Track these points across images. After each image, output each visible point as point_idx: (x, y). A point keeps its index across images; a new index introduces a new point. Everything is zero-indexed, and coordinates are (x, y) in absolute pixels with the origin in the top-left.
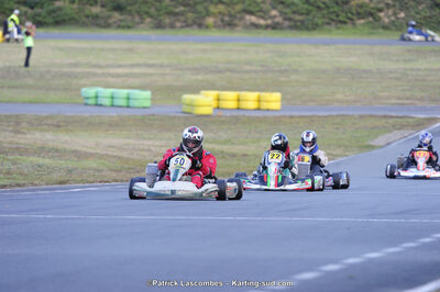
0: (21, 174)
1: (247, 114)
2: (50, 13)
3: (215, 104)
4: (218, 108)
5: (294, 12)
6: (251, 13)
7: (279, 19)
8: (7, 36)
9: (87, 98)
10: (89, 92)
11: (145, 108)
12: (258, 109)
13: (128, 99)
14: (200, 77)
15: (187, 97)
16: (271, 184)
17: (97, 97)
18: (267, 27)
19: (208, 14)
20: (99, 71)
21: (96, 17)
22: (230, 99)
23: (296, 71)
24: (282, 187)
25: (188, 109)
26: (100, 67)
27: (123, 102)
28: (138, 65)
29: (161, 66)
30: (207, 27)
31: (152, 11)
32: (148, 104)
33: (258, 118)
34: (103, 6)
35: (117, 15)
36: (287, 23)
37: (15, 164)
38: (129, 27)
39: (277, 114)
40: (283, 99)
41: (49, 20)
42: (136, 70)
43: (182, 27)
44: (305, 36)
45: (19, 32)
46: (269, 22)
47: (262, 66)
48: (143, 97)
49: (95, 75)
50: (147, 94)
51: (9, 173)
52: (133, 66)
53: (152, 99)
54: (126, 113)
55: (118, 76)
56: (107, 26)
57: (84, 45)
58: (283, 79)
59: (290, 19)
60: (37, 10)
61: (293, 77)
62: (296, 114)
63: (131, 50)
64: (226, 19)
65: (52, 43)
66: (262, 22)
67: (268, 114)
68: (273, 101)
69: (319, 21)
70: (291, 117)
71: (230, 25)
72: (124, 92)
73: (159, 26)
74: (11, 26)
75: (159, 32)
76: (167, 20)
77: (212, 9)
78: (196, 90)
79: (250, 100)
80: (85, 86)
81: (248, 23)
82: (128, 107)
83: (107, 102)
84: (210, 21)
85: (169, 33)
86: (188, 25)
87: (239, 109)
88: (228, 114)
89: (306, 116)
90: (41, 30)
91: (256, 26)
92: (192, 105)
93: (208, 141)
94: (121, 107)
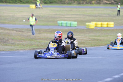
0: (41, 45)
1: (104, 28)
3: (95, 25)
4: (96, 27)
7: (113, 2)
8: (37, 7)
9: (59, 24)
10: (60, 22)
11: (76, 27)
12: (107, 27)
13: (71, 24)
14: (91, 18)
15: (87, 24)
17: (62, 24)
18: (109, 4)
19: (93, 0)
20: (62, 16)
21: (61, 1)
22: (99, 24)
25: (87, 27)
26: (63, 15)
27: (69, 25)
29: (80, 15)
30: (93, 4)
32: (76, 25)
33: (107, 29)
35: (67, 1)
36: (115, 3)
37: (39, 42)
38: (71, 4)
39: (112, 28)
40: (114, 24)
41: (48, 2)
42: (73, 16)
43: (85, 4)
45: (40, 5)
46: (110, 2)
47: (108, 15)
48: (75, 24)
49: (61, 17)
50: (76, 23)
51: (38, 45)
53: (77, 24)
55: (68, 18)
56: (65, 4)
57: (58, 9)
58: (114, 18)
59: (116, 2)
61: (117, 18)
62: (118, 28)
63: (71, 10)
64: (98, 1)
65: (49, 8)
66: (108, 2)
67: (110, 28)
68: (112, 24)
70: (117, 29)
71: (99, 3)
72: (69, 22)
73: (79, 3)
75: (79, 5)
76: (81, 2)
78: (90, 21)
79: (105, 24)
80: (58, 20)
81: (104, 3)
82: (71, 26)
83: (65, 25)
84: (93, 2)
85: (82, 5)
86: (87, 3)
87: (102, 27)
88: (99, 28)
89: (121, 29)
90: (46, 5)
91: (106, 3)
92: (88, 26)
93: (93, 36)
94: (69, 26)
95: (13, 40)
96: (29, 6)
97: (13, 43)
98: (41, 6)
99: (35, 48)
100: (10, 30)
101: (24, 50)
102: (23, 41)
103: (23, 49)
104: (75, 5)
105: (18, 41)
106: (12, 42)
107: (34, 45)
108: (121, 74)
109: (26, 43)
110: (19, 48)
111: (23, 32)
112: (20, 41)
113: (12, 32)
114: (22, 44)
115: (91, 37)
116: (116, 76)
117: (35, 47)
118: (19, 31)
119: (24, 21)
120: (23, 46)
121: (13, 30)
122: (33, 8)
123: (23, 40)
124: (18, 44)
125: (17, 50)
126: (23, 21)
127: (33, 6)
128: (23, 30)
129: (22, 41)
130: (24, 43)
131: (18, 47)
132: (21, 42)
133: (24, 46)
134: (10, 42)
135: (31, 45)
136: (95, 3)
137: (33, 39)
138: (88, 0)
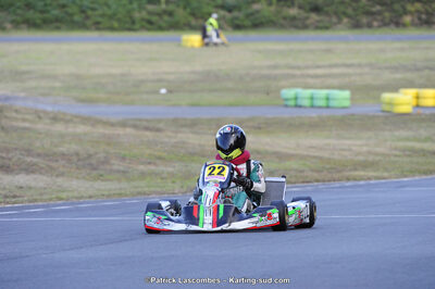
2: (248, 16)
3: (414, 102)
4: (418, 106)
8: (207, 40)
9: (287, 100)
10: (288, 93)
11: (345, 108)
13: (328, 99)
14: (398, 76)
15: (387, 96)
16: (206, 222)
17: (296, 98)
19: (406, 12)
20: (298, 72)
21: (294, 18)
22: (429, 97)
24: (224, 227)
25: (387, 108)
26: (299, 68)
27: (322, 103)
28: (336, 66)
29: (360, 65)
30: (405, 26)
31: (350, 11)
32: (347, 103)
34: (300, 7)
35: (314, 17)
38: (327, 28)
41: (247, 23)
42: (335, 71)
43: (379, 27)
45: (218, 36)
48: (342, 97)
49: (294, 76)
50: (346, 94)
52: (331, 66)
53: (352, 99)
54: (325, 113)
55: (316, 76)
56: (305, 27)
57: (282, 47)
60: (235, 14)
63: (329, 51)
64: (423, 17)
65: (252, 46)
72: (323, 93)
73: (357, 26)
74: (210, 30)
75: (357, 32)
76: (364, 20)
77: (410, 7)
78: (395, 88)
80: (284, 87)
82: (328, 107)
83: (306, 103)
84: (407, 19)
85: (366, 33)
86: (385, 24)
88: (427, 112)
90: (239, 34)
92: (391, 104)
93: (407, 139)
94: (320, 107)
95: (123, 158)
96: (179, 40)
97: (124, 172)
98: (223, 38)
100: (112, 125)
101: (164, 193)
102: (158, 162)
103: (159, 189)
104: (342, 32)
105: (143, 163)
106: (122, 168)
109: (170, 169)
111: (158, 130)
112: (150, 163)
113: (120, 131)
114: (156, 174)
115: (401, 144)
118: (147, 129)
119: (163, 91)
120: (159, 180)
121: (124, 124)
122: (193, 47)
123: (160, 158)
124: (143, 175)
125: (139, 193)
126: (157, 92)
127: (194, 39)
128: (161, 125)
129: (155, 164)
130: (161, 168)
132: (152, 167)
133: (162, 179)
134: (115, 167)
136: (413, 24)
137: (193, 154)
138: (387, 14)
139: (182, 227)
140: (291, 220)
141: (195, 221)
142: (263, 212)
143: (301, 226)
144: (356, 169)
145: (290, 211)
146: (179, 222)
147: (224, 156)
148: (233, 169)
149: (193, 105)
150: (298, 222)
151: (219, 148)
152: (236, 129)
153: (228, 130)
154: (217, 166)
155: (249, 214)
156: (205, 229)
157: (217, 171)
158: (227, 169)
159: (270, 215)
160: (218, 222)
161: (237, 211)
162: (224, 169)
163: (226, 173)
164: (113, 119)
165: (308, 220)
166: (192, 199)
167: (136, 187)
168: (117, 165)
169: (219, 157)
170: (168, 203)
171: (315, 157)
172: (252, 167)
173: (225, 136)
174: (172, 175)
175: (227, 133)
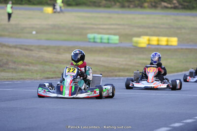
1: (162, 47)
3: (147, 42)
4: (149, 44)
5: (184, 1)
6: (165, 2)
7: (177, 5)
9: (90, 39)
10: (91, 36)
11: (116, 44)
12: (167, 45)
13: (108, 39)
14: (141, 30)
15: (135, 39)
17: (94, 38)
18: (171, 8)
19: (145, 2)
20: (95, 27)
21: (95, 2)
22: (154, 40)
23: (184, 28)
24: (74, 96)
25: (134, 44)
26: (96, 25)
27: (106, 41)
28: (113, 24)
29: (123, 25)
30: (144, 8)
32: (117, 42)
33: (167, 49)
35: (104, 2)
36: (180, 6)
37: (57, 68)
38: (109, 7)
39: (176, 48)
40: (179, 41)
41: (74, 3)
42: (112, 27)
43: (133, 8)
44: (188, 12)
46: (173, 6)
47: (169, 25)
48: (115, 39)
49: (93, 28)
50: (117, 37)
51: (54, 72)
52: (110, 24)
53: (120, 40)
54: (107, 46)
55: (104, 29)
57: (89, 15)
58: (179, 32)
59: (182, 5)
61: (183, 31)
62: (184, 47)
63: (110, 18)
64: (153, 4)
65: (75, 14)
66: (169, 6)
67: (171, 47)
68: (174, 41)
69: (195, 6)
70: (182, 49)
71: (154, 6)
72: (106, 37)
73: (123, 7)
75: (123, 10)
76: (126, 4)
78: (139, 36)
79: (164, 41)
80: (89, 33)
81: (163, 6)
82: (108, 43)
83: (99, 41)
84: (146, 5)
85: (127, 10)
86: (135, 6)
87: (158, 45)
88: (153, 47)
89: (189, 49)
90: (69, 8)
91: (166, 7)
92: (137, 43)
93: (143, 59)
94: (105, 43)
95: (14, 62)
96: (42, 10)
97: (15, 69)
99: (49, 76)
100: (10, 47)
101: (32, 79)
102: (30, 65)
103: (30, 77)
104: (116, 9)
105: (23, 65)
106: (13, 67)
107: (48, 73)
108: (185, 121)
109: (36, 68)
110: (24, 77)
111: (31, 50)
112: (26, 65)
113: (14, 50)
114: (28, 70)
115: (141, 61)
116: (177, 125)
117: (50, 74)
118: (26, 49)
119: (34, 33)
120: (30, 73)
121: (15, 47)
122: (48, 14)
123: (32, 63)
124: (23, 71)
125: (21, 79)
126: (31, 33)
127: (49, 10)
128: (32, 48)
129: (29, 66)
130: (31, 68)
131: (23, 75)
132: (27, 67)
133: (32, 72)
134: (11, 66)
135: (44, 72)
136: (149, 7)
137: (46, 62)
138: (137, 2)
139: (55, 95)
140: (104, 94)
141: (61, 93)
142: (92, 90)
143: (108, 97)
144: (119, 72)
145: (104, 90)
146: (54, 93)
147: (75, 63)
148: (79, 70)
149: (47, 40)
150: (107, 95)
151: (73, 60)
152: (81, 52)
153: (77, 52)
154: (72, 68)
155: (85, 91)
156: (66, 96)
157: (72, 70)
158: (76, 69)
159: (95, 92)
160: (71, 94)
161: (80, 89)
162: (75, 70)
163: (76, 71)
164: (11, 44)
165: (111, 95)
166: (59, 83)
167: (20, 76)
168: (11, 65)
169: (72, 64)
170: (48, 84)
171: (102, 66)
172: (87, 69)
173: (76, 55)
174: (36, 71)
175: (77, 54)
